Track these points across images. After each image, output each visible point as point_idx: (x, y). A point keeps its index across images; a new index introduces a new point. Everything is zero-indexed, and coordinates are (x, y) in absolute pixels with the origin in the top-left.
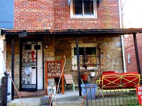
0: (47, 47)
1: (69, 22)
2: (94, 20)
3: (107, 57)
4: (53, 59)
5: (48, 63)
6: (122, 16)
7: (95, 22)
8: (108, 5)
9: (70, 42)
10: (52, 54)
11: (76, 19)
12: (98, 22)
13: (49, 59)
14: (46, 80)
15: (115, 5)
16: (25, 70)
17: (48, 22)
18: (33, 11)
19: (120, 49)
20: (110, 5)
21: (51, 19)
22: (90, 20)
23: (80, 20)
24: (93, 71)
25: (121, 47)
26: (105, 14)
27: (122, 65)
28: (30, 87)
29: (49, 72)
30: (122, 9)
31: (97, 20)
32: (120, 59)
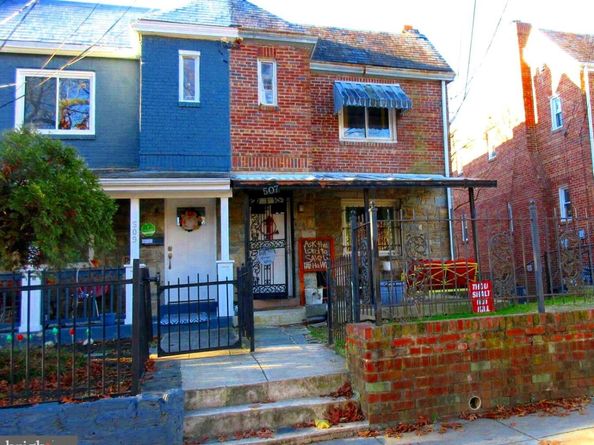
0: (301, 210)
1: (337, 150)
2: (390, 148)
3: (418, 229)
4: (313, 234)
5: (303, 243)
6: (449, 139)
7: (393, 152)
8: (420, 115)
9: (338, 195)
10: (311, 223)
11: (351, 145)
12: (399, 152)
13: (305, 235)
14: (302, 277)
15: (433, 115)
16: (259, 257)
17: (302, 156)
18: (271, 132)
19: (443, 212)
20: (424, 115)
21: (308, 150)
22: (382, 148)
23: (359, 145)
24: (387, 258)
25: (447, 207)
26: (413, 133)
27: (446, 246)
28: (272, 290)
29: (306, 261)
30: (449, 124)
31: (396, 148)
32: (444, 234)
